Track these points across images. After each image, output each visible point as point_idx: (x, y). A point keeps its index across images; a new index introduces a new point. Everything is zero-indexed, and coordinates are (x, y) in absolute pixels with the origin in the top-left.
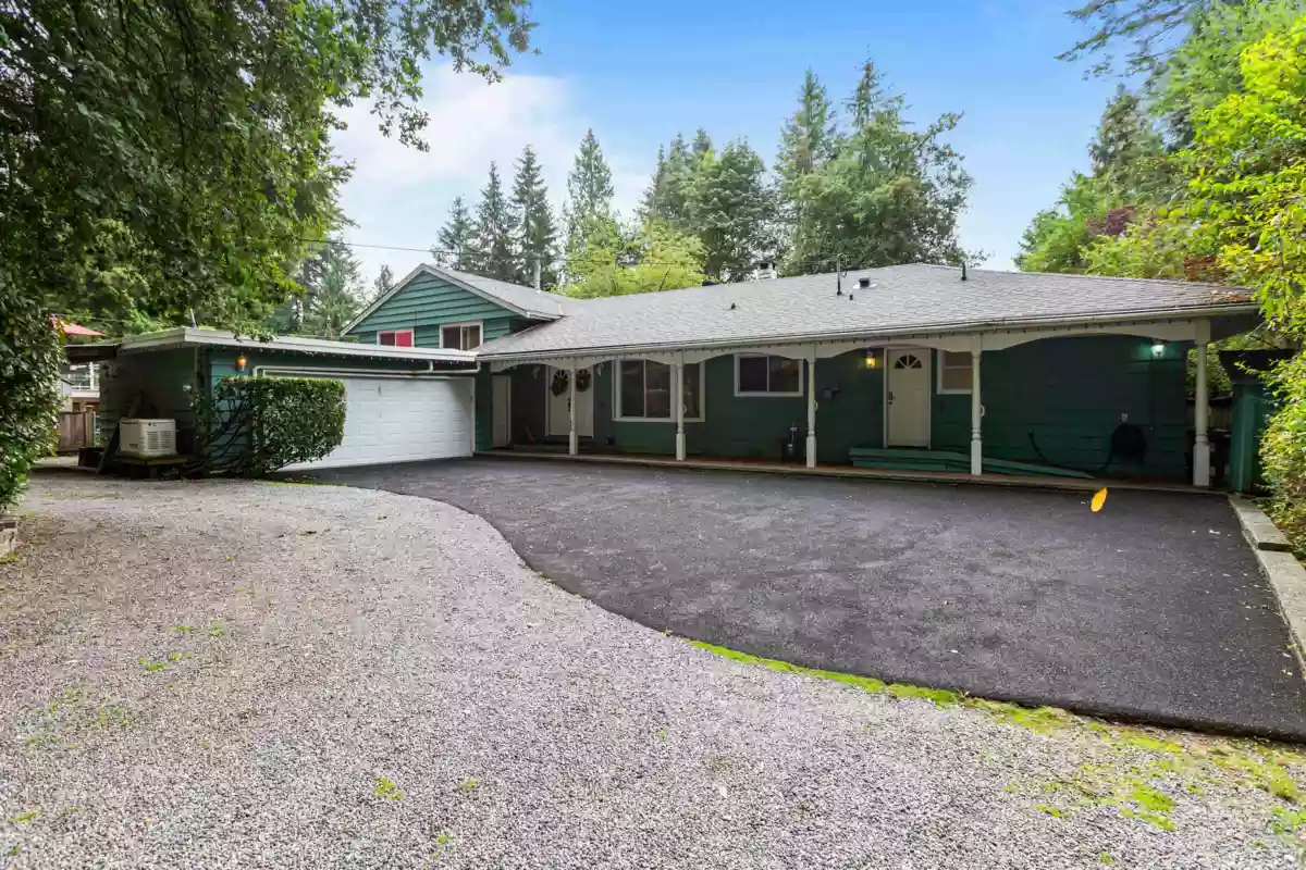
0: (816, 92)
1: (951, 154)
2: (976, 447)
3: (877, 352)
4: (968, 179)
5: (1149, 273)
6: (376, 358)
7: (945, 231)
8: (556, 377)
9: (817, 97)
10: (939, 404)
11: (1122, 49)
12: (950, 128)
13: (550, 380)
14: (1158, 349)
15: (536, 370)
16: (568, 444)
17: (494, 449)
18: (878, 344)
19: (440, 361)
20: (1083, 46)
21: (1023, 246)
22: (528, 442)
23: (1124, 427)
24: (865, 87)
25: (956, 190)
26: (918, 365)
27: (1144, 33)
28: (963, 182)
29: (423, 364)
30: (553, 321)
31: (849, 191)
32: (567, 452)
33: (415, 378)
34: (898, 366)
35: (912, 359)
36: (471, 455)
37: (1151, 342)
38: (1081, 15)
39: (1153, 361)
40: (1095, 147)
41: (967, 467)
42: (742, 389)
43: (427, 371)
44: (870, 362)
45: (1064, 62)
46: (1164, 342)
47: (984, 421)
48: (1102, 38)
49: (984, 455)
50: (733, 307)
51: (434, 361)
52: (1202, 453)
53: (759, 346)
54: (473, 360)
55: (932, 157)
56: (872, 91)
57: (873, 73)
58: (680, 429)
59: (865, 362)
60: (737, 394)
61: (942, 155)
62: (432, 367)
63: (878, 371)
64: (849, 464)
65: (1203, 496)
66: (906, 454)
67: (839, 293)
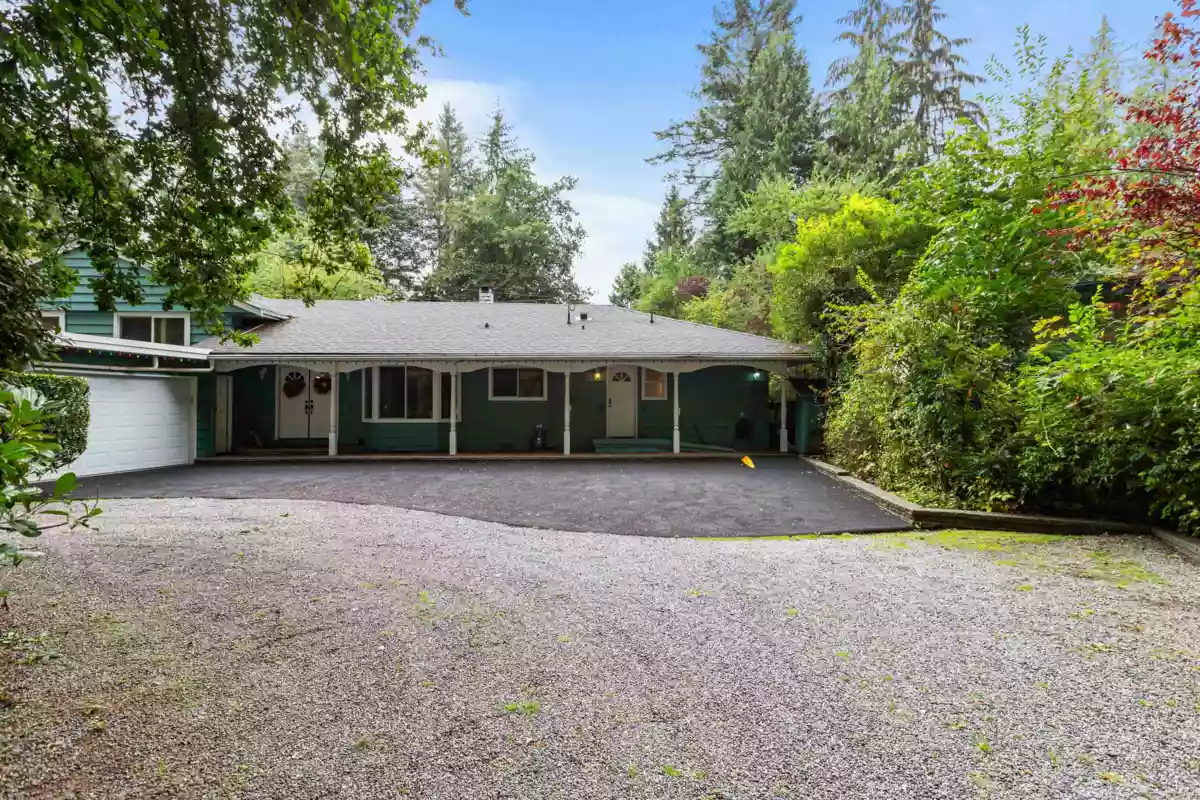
0: (454, 125)
1: (570, 209)
2: (676, 434)
3: (602, 370)
4: (584, 232)
5: (722, 325)
6: (95, 352)
7: (565, 268)
8: (287, 379)
9: (455, 130)
10: (643, 407)
11: (681, 164)
12: (569, 189)
13: (280, 381)
14: (757, 375)
15: (264, 371)
16: (327, 446)
17: (218, 455)
18: (604, 364)
19: (168, 358)
20: (661, 157)
21: (615, 288)
22: (255, 445)
23: (743, 421)
24: (495, 134)
25: (574, 238)
26: (628, 380)
27: (695, 160)
28: (580, 233)
29: (146, 360)
30: (281, 321)
31: (496, 225)
32: (327, 453)
33: (130, 376)
34: (615, 379)
35: (625, 375)
36: (192, 462)
37: (753, 370)
38: (661, 135)
39: (755, 382)
40: (660, 226)
41: (670, 448)
42: (496, 394)
43: (151, 369)
44: (598, 376)
45: (649, 165)
46: (760, 371)
47: (680, 417)
48: (672, 155)
49: (681, 440)
50: (487, 326)
51: (161, 358)
52: (784, 434)
53: (510, 361)
54: (205, 358)
55: (555, 207)
56: (502, 139)
57: (502, 123)
58: (453, 428)
59: (593, 376)
60: (491, 398)
61: (563, 208)
62: (157, 364)
63: (602, 383)
64: (592, 450)
65: (784, 457)
66: (622, 442)
67: (569, 323)
